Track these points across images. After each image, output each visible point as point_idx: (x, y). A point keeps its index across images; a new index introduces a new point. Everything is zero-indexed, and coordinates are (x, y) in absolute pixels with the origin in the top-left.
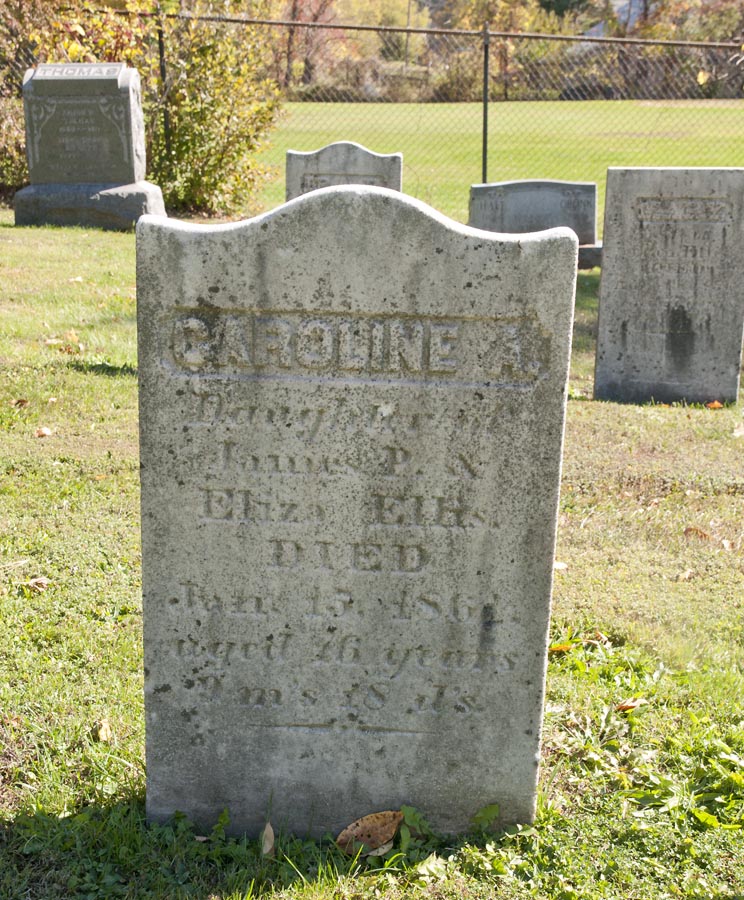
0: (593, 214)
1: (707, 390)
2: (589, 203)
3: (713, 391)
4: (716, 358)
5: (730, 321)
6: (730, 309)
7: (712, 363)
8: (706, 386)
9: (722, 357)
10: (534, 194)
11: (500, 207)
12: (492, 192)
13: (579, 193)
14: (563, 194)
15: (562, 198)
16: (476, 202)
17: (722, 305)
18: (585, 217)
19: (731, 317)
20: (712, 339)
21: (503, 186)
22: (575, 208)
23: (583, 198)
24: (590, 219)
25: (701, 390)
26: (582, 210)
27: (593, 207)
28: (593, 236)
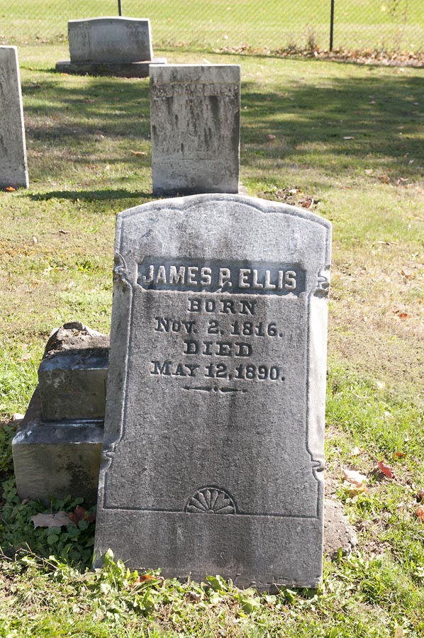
0: (148, 41)
1: (8, 180)
2: (145, 33)
3: (13, 180)
4: (10, 161)
5: (14, 139)
6: (13, 132)
7: (8, 164)
8: (7, 177)
9: (14, 160)
10: (109, 27)
11: (87, 35)
12: (81, 26)
13: (138, 26)
14: (127, 27)
15: (127, 29)
16: (71, 32)
17: (8, 130)
18: (143, 43)
19: (15, 136)
20: (6, 150)
21: (88, 21)
22: (136, 36)
23: (140, 29)
24: (146, 44)
25: (5, 179)
26: (140, 38)
27: (148, 36)
28: (149, 55)
